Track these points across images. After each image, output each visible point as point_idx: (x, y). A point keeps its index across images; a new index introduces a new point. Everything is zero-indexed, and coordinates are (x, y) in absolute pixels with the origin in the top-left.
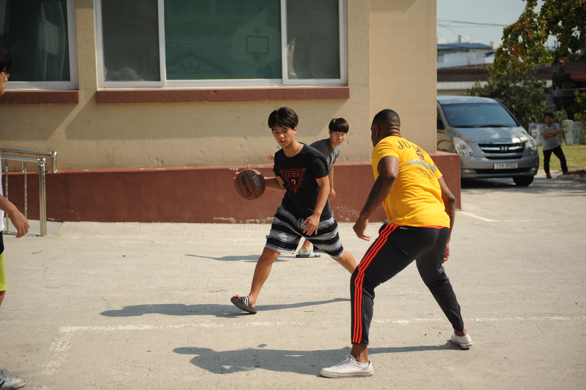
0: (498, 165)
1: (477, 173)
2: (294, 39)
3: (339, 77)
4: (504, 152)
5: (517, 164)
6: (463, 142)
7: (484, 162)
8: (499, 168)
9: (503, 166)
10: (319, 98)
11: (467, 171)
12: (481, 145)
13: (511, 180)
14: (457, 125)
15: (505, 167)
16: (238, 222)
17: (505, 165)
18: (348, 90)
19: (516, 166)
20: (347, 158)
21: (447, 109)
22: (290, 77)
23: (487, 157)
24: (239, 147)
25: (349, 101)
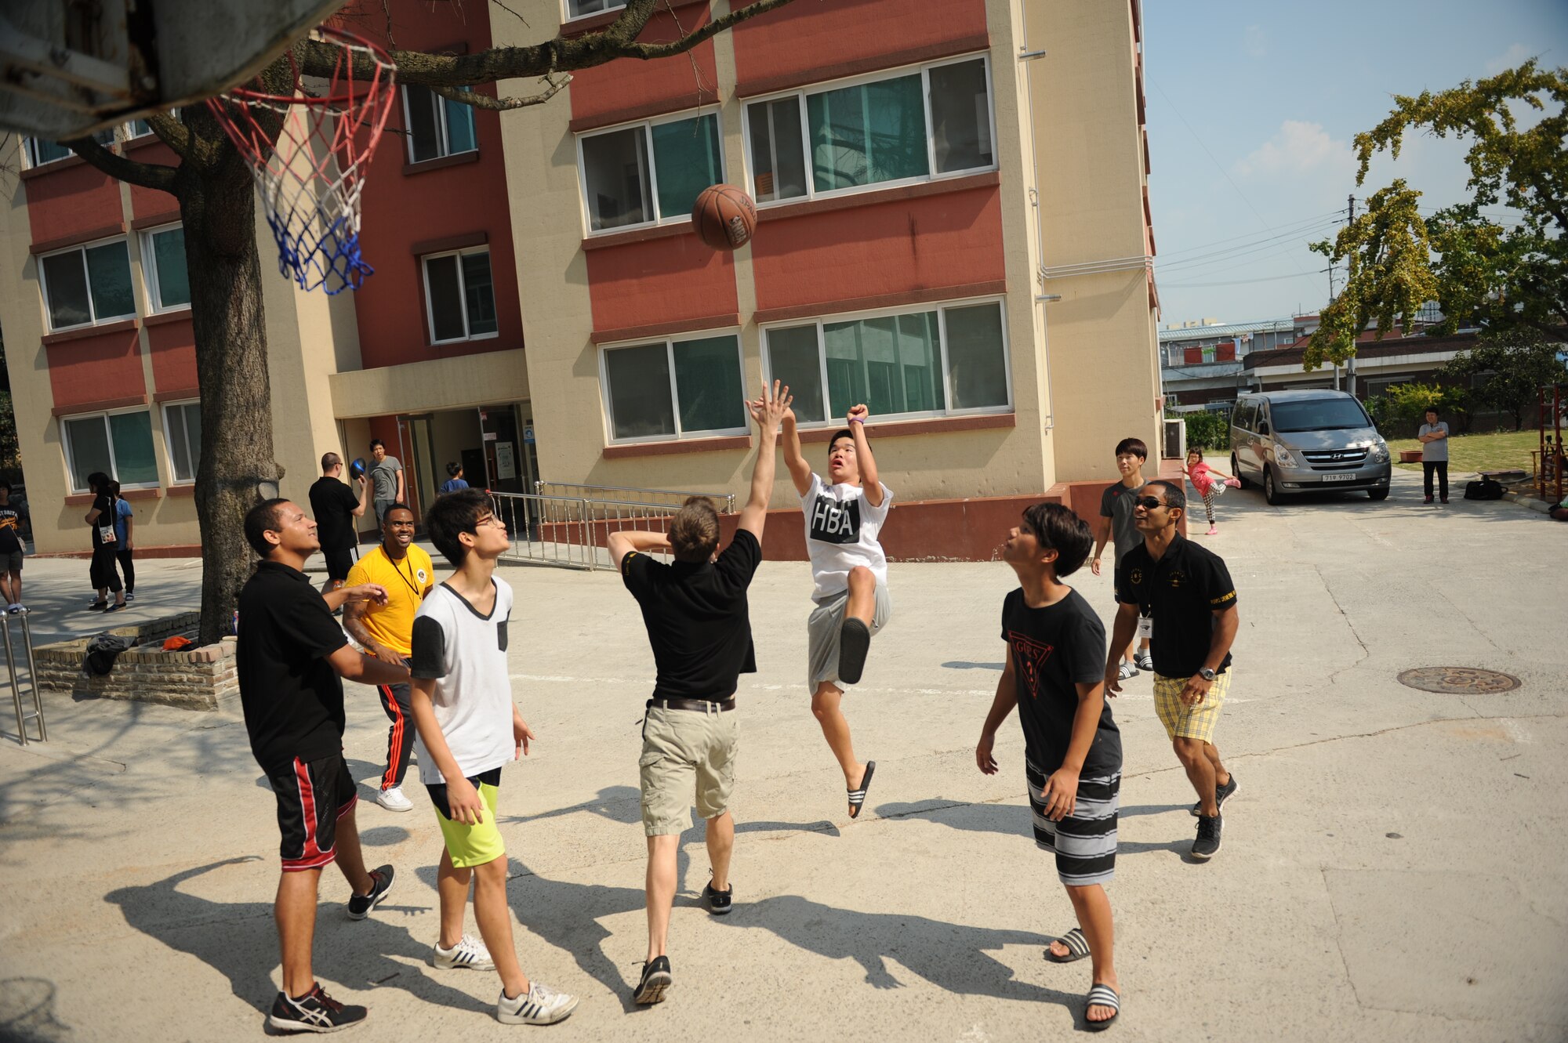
0: (1328, 477)
1: (1301, 487)
2: (957, 366)
3: (1007, 404)
4: (1337, 460)
5: (1354, 475)
6: (1284, 451)
7: (1308, 473)
8: (1329, 480)
9: (1334, 478)
10: (982, 428)
11: (1290, 485)
12: (1305, 453)
13: (1366, 492)
14: (1284, 428)
15: (1338, 479)
16: (898, 561)
17: (1337, 476)
18: (1013, 417)
19: (1354, 478)
20: (1018, 491)
21: (1276, 410)
22: (955, 406)
23: (1314, 468)
24: (903, 483)
25: (1016, 429)
